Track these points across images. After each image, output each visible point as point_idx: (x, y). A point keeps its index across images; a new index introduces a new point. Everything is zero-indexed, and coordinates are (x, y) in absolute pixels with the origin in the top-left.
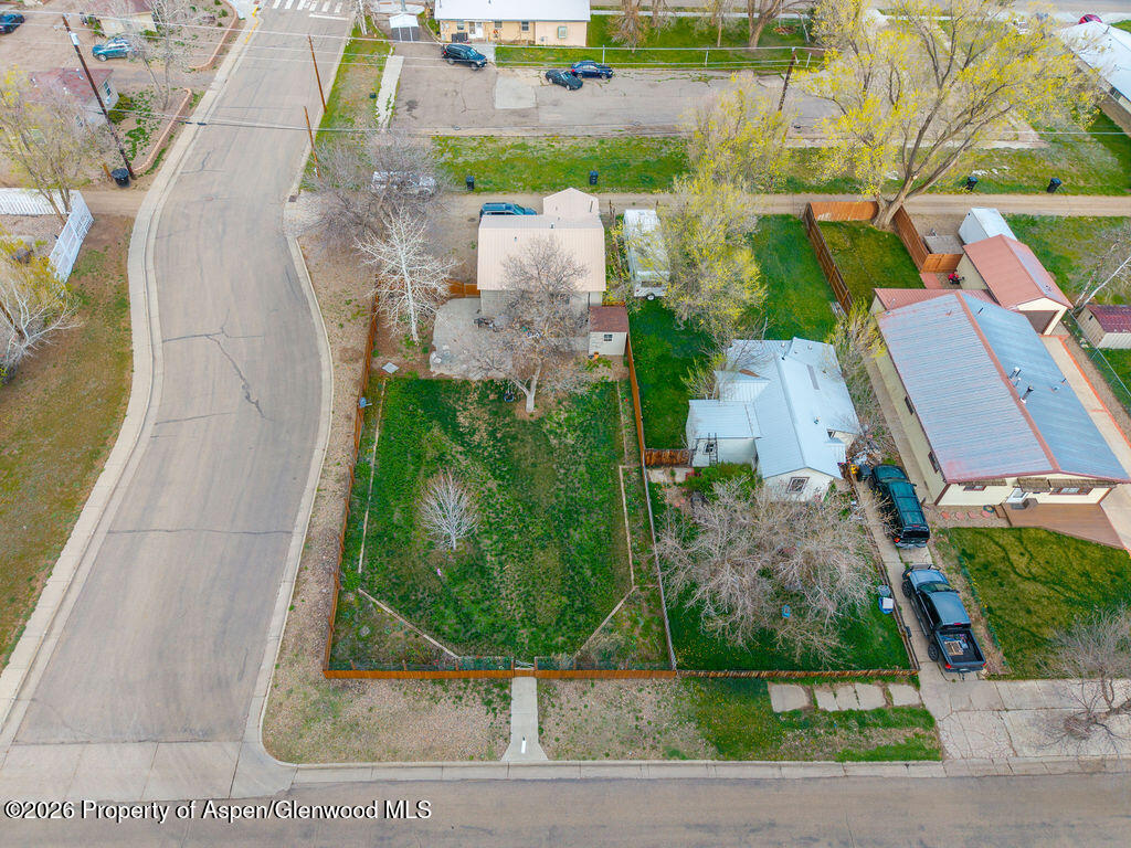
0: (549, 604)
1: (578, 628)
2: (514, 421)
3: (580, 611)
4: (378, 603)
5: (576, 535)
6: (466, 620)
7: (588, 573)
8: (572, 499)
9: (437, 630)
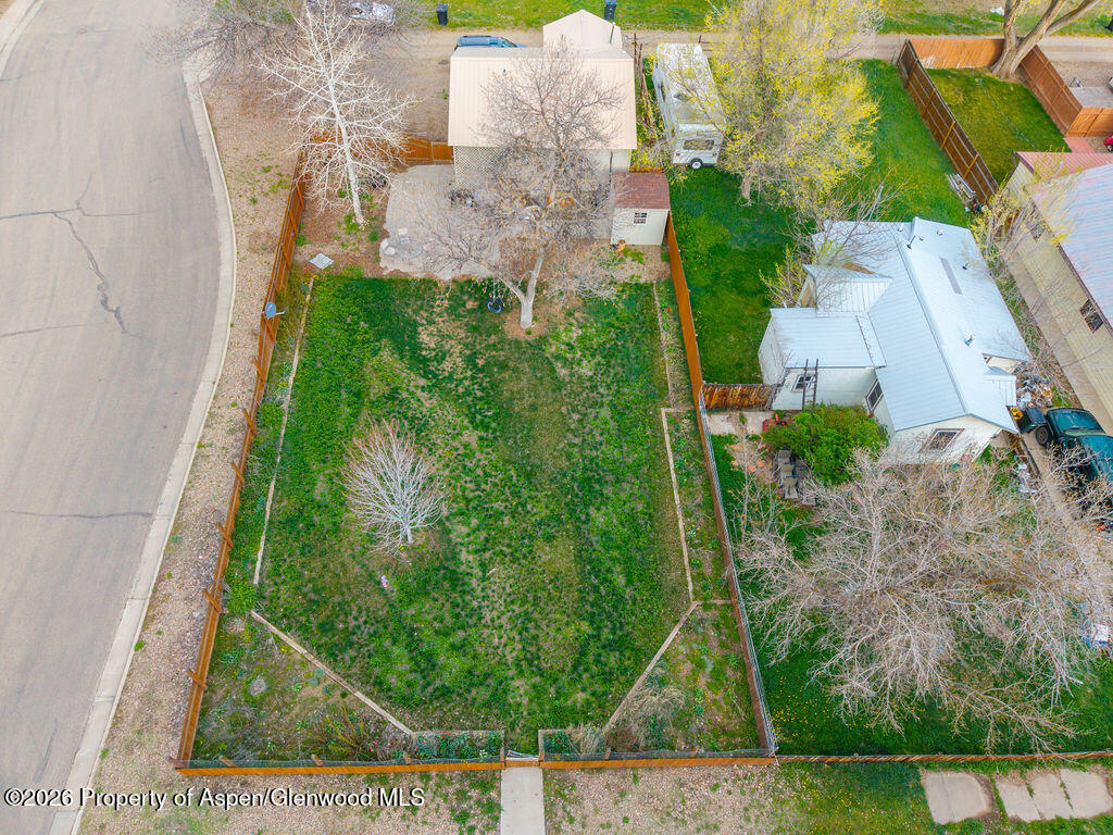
0: (561, 634)
1: (607, 677)
2: (502, 341)
3: (610, 646)
4: (282, 635)
5: (599, 518)
6: (426, 664)
7: (621, 580)
8: (592, 460)
9: (379, 683)
